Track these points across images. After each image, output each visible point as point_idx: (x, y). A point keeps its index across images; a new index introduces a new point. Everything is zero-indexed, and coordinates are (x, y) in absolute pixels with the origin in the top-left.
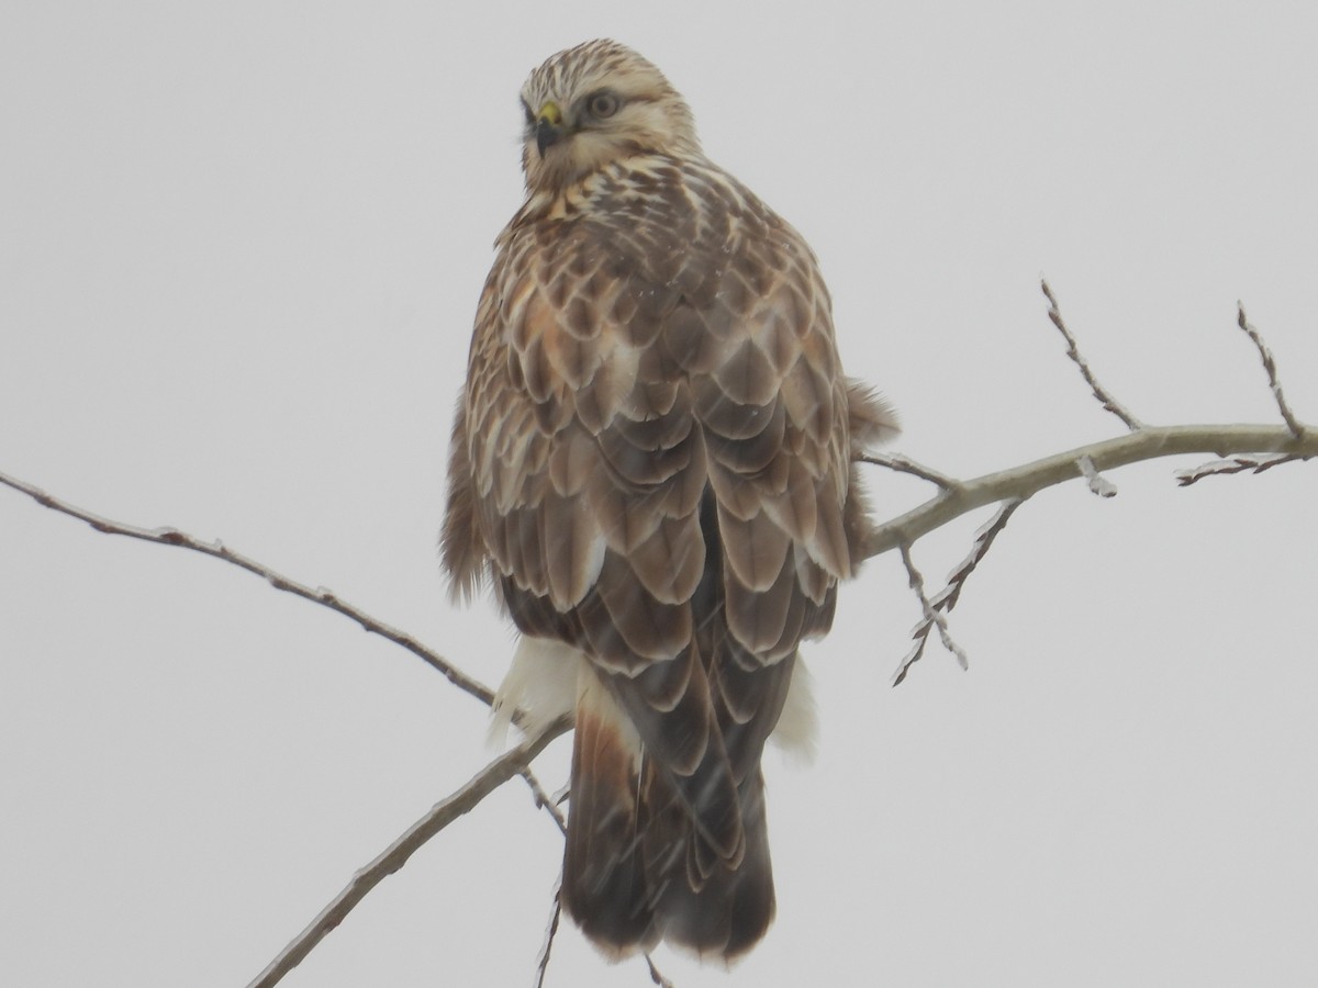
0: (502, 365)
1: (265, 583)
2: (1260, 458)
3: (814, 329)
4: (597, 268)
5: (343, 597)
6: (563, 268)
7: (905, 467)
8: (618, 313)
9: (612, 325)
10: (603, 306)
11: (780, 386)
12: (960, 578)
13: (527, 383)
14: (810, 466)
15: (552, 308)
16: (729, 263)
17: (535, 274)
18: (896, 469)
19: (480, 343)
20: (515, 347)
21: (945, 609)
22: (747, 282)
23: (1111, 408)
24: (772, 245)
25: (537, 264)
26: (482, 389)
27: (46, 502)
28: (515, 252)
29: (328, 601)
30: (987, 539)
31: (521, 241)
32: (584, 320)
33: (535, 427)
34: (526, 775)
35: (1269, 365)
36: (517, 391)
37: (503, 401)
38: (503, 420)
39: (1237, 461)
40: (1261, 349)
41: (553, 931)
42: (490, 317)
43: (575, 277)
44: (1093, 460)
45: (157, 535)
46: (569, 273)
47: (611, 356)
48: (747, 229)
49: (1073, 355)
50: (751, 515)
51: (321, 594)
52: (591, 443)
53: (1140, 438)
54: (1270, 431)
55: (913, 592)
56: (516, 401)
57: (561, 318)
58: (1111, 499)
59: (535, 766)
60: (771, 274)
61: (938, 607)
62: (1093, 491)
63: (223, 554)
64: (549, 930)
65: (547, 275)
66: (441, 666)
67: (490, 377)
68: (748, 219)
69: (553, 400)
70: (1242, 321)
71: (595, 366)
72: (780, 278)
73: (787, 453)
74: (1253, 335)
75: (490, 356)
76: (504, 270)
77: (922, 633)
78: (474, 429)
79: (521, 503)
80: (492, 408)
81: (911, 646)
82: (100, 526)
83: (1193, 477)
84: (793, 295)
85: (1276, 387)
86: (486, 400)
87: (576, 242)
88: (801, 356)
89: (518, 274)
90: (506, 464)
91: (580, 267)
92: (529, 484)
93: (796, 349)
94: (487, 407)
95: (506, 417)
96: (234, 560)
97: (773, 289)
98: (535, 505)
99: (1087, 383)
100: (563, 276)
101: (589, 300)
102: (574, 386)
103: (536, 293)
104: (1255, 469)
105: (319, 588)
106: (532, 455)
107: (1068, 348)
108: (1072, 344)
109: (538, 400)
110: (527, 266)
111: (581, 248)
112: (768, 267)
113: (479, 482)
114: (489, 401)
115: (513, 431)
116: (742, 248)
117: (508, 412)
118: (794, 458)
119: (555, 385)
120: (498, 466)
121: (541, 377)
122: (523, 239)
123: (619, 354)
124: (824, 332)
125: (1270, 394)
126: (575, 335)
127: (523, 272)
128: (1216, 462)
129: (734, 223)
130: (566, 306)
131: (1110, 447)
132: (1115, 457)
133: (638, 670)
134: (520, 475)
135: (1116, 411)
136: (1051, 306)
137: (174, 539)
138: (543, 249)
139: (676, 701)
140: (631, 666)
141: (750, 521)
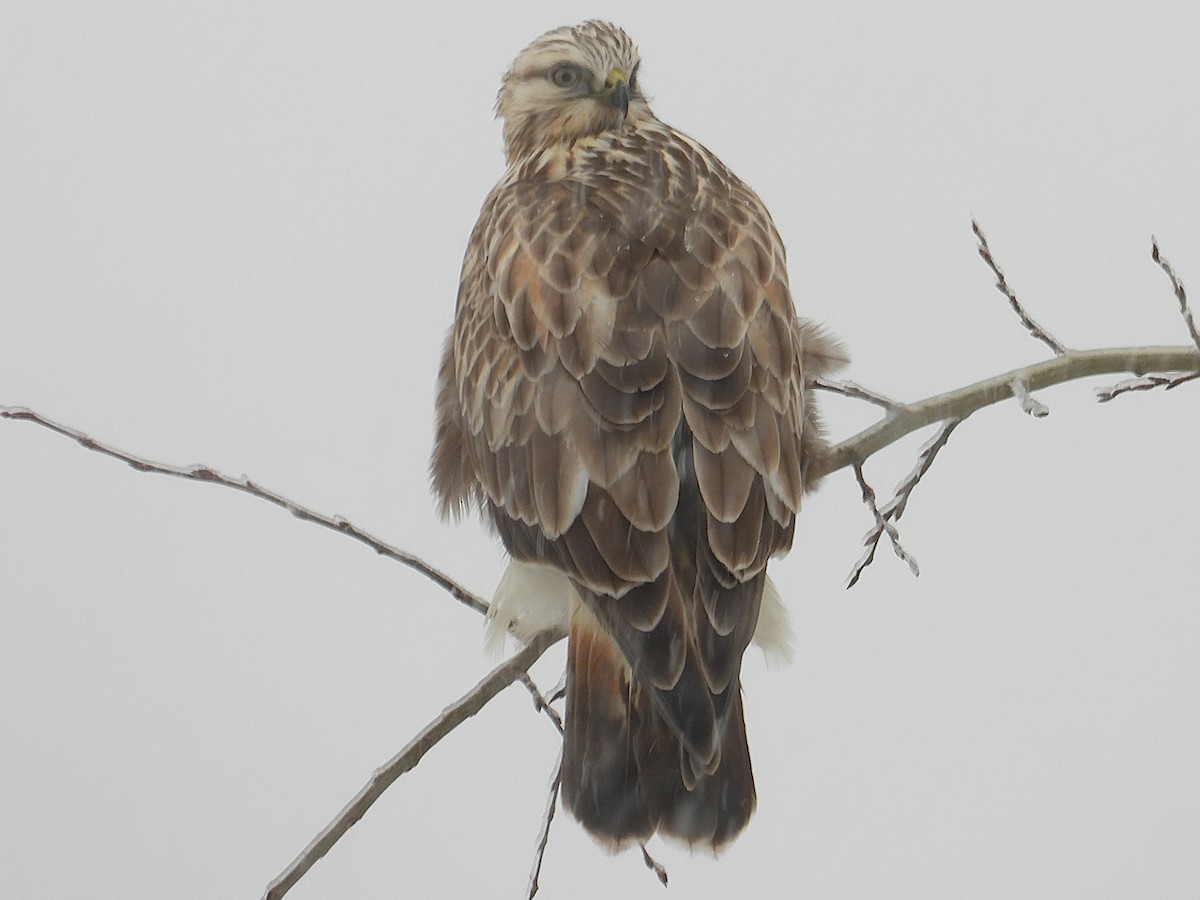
0: (489, 315)
1: (287, 512)
2: (1173, 376)
3: (774, 276)
4: (574, 226)
5: (357, 524)
6: (544, 227)
7: (855, 392)
8: (596, 266)
9: (590, 277)
10: (582, 262)
11: (748, 331)
12: (906, 490)
13: (514, 332)
14: (773, 402)
15: (535, 262)
16: (697, 219)
17: (518, 232)
18: (848, 394)
19: (468, 295)
20: (502, 297)
21: (893, 518)
22: (715, 235)
23: (1039, 335)
24: (736, 202)
25: (519, 223)
26: (471, 337)
27: (89, 444)
28: (499, 213)
29: (344, 527)
30: (930, 455)
31: (502, 204)
32: (565, 274)
33: (521, 372)
34: (527, 680)
35: (1181, 293)
36: (504, 339)
37: (492, 348)
38: (492, 365)
39: (1152, 379)
40: (1173, 278)
41: (551, 817)
42: (477, 269)
43: (555, 235)
44: (1024, 383)
45: (189, 472)
46: (549, 231)
47: (591, 306)
48: (712, 188)
49: (1002, 286)
50: (721, 448)
51: (337, 521)
52: (573, 386)
53: (1066, 361)
54: (1181, 351)
55: (867, 505)
56: (502, 348)
57: (544, 272)
58: (1043, 418)
59: (533, 672)
60: (735, 228)
61: (887, 516)
62: (1026, 411)
63: (250, 488)
64: (547, 816)
65: (529, 233)
66: (448, 584)
67: (478, 327)
68: (715, 180)
69: (538, 346)
70: (1156, 255)
71: (577, 315)
72: (744, 232)
73: (755, 391)
74: (1165, 266)
75: (477, 306)
76: (488, 229)
77: (875, 539)
78: (465, 373)
79: (510, 440)
80: (481, 354)
81: (863, 552)
82: (136, 465)
83: (1112, 393)
84: (756, 245)
85: (1187, 313)
86: (475, 348)
87: (553, 202)
88: (764, 301)
89: (503, 231)
90: (495, 405)
91: (560, 225)
92: (518, 424)
93: (760, 296)
94: (476, 354)
95: (494, 363)
96: (258, 492)
97: (738, 242)
98: (524, 442)
99: (1015, 313)
100: (544, 235)
101: (568, 256)
102: (558, 335)
103: (520, 248)
104: (1168, 385)
105: (335, 516)
106: (519, 396)
107: (998, 280)
108: (1001, 277)
109: (525, 348)
110: (510, 226)
111: (560, 207)
112: (732, 222)
113: (471, 421)
114: (478, 347)
115: (502, 375)
116: (708, 204)
117: (497, 358)
118: (760, 394)
119: (540, 333)
120: (488, 406)
121: (527, 326)
122: (507, 199)
123: (598, 305)
124: (783, 280)
125: (1182, 319)
126: (558, 289)
127: (507, 230)
128: (1132, 380)
129: (702, 182)
130: (548, 261)
131: (1039, 369)
132: (1042, 379)
133: (623, 591)
134: (508, 416)
135: (1044, 338)
136: (980, 243)
137: (205, 475)
138: (525, 209)
139: (657, 621)
140: (616, 588)
141: (720, 453)
